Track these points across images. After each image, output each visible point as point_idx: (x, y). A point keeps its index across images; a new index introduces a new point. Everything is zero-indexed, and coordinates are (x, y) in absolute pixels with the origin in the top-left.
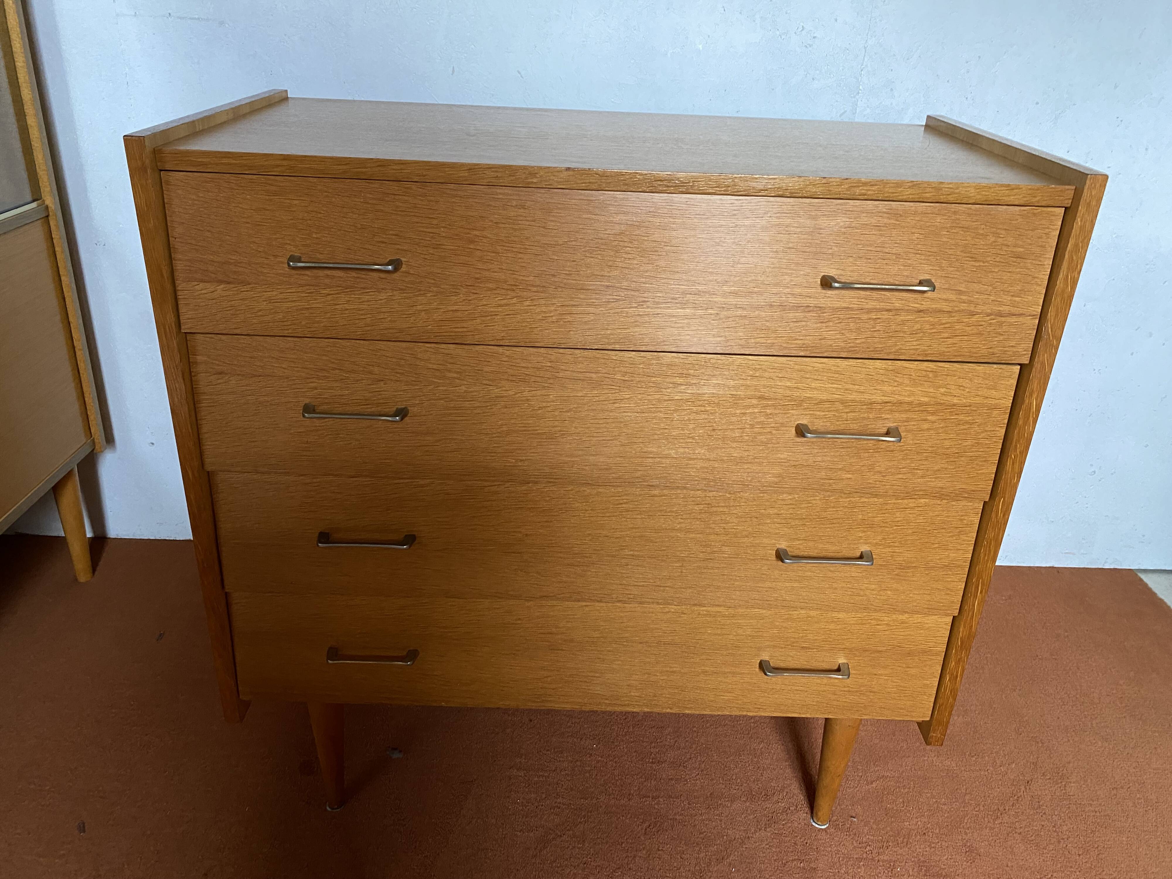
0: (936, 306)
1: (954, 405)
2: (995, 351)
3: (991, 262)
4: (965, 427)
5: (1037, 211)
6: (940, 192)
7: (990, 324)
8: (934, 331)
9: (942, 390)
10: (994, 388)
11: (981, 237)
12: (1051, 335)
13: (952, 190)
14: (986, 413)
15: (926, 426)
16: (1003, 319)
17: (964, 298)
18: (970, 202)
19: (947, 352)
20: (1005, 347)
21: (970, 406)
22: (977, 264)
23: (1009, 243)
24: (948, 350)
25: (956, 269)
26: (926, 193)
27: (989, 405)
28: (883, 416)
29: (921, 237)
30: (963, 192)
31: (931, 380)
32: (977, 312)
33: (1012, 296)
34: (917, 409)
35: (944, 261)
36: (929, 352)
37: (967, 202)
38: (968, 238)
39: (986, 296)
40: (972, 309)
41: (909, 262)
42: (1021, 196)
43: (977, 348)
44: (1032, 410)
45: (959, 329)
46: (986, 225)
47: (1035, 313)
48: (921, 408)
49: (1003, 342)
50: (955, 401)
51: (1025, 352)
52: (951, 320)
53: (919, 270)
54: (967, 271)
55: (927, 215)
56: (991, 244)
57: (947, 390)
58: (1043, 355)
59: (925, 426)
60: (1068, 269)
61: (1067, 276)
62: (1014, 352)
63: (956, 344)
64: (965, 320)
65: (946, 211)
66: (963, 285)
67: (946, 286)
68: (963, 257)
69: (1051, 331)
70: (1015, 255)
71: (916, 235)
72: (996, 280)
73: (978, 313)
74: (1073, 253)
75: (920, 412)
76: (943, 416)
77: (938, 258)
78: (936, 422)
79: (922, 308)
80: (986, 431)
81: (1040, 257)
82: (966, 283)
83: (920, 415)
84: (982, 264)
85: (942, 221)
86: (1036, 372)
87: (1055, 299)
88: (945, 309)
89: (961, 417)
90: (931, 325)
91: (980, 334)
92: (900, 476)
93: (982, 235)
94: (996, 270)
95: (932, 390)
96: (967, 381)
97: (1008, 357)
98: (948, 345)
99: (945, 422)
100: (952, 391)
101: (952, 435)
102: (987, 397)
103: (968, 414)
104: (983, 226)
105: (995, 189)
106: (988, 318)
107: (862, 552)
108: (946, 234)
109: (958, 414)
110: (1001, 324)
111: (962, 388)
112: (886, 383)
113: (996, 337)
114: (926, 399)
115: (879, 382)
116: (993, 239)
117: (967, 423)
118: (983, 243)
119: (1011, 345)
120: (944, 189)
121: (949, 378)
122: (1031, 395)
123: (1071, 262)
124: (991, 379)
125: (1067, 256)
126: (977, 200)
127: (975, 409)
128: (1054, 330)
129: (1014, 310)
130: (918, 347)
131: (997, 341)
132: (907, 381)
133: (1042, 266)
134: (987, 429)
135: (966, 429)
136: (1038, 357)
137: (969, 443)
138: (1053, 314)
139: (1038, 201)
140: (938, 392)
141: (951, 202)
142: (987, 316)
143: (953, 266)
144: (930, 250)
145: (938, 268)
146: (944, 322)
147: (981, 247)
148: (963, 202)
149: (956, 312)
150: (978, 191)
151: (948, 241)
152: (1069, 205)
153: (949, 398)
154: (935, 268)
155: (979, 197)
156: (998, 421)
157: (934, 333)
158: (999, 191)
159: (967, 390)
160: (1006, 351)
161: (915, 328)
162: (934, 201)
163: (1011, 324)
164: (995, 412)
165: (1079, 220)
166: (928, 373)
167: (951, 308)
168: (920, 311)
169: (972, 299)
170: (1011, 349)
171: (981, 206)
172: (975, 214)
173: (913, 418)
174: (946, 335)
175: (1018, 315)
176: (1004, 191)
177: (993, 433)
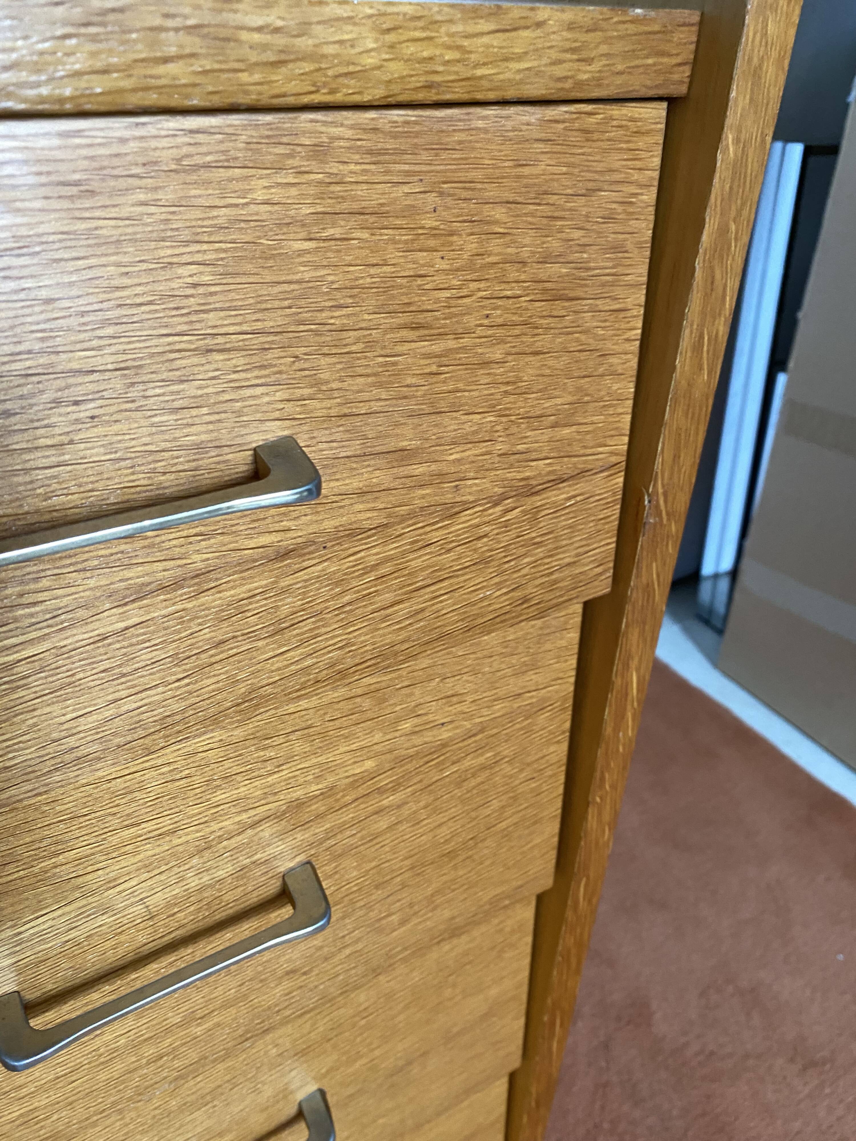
0: (336, 522)
1: (444, 745)
2: (530, 590)
3: (479, 331)
4: (479, 780)
5: (592, 120)
6: (233, 52)
7: (506, 524)
8: (347, 599)
9: (406, 726)
10: (533, 666)
11: (432, 243)
12: (664, 513)
13: (280, 41)
14: (522, 729)
15: (383, 824)
16: (537, 501)
17: (419, 470)
18: (366, 98)
19: (402, 642)
20: (552, 573)
21: (482, 731)
22: (437, 347)
23: (525, 253)
24: (403, 635)
25: (370, 380)
26: (166, 60)
27: (528, 707)
28: (258, 856)
29: (206, 278)
30: (330, 50)
31: (370, 715)
32: (465, 503)
33: (555, 425)
34: (349, 798)
35: (324, 361)
36: (349, 662)
37: (357, 99)
38: (393, 255)
39: (483, 448)
40: (449, 498)
41: (191, 389)
42: (545, 61)
43: (482, 600)
44: (629, 698)
45: (423, 569)
46: (441, 194)
47: (614, 459)
48: (361, 791)
49: (547, 561)
50: (445, 735)
51: (599, 570)
52: (391, 549)
53: (239, 413)
54: (409, 381)
55: (205, 174)
56: (470, 267)
57: (416, 721)
58: (649, 567)
59: (381, 823)
60: (703, 313)
61: (701, 337)
62: (574, 577)
63: (423, 610)
64: (436, 536)
65: (281, 150)
66: (408, 431)
67: (355, 447)
68: (385, 332)
69: (666, 501)
70: (545, 290)
71: (181, 271)
72: (504, 388)
73: (466, 506)
74: (716, 262)
75: (360, 801)
76: (421, 781)
77: (300, 351)
78: (407, 803)
79: (288, 541)
80: (528, 765)
81: (613, 284)
82: (416, 421)
83: (363, 806)
84: (452, 344)
85: (276, 194)
86: (633, 612)
87: (673, 411)
88: (367, 525)
89: (467, 763)
90: (337, 584)
91: (484, 561)
92: (348, 951)
93: (434, 233)
94: (498, 356)
95: (378, 737)
96: (465, 677)
97: (561, 596)
98: (398, 622)
99: (431, 792)
100: (431, 717)
101: (453, 810)
102: (520, 694)
103: (480, 749)
104: (431, 197)
105: (454, 29)
106: (499, 509)
107: (300, 1104)
108: (307, 252)
109: (458, 761)
110: (534, 515)
111: (455, 699)
112: (239, 778)
113: (525, 555)
114: (369, 764)
115: (217, 783)
116: (472, 245)
117: (483, 768)
118: (444, 265)
119: (567, 560)
120: (244, 36)
121: (417, 691)
122: (626, 666)
123: (709, 291)
124: (521, 649)
125: (698, 273)
126: (396, 88)
127: (495, 731)
128: (670, 499)
129: (565, 467)
130: (309, 662)
131: (529, 564)
132: (299, 747)
133: (622, 315)
134: (529, 759)
135: (483, 783)
136: (637, 576)
137: (496, 804)
138: (668, 455)
139: (598, 81)
140: (397, 734)
141: (291, 100)
142: (496, 505)
143: (360, 371)
144: (259, 325)
145: (307, 392)
146: (372, 560)
147: (439, 280)
148: (338, 98)
149: (403, 519)
150: (391, 38)
151: (320, 279)
152: (683, 89)
153: (428, 737)
154: (298, 393)
155: (396, 69)
156: (551, 733)
157: (349, 604)
158: (468, 36)
159: (469, 698)
160: (555, 582)
161: (285, 610)
162: (216, 101)
163: (559, 509)
164: (542, 718)
165: (730, 137)
166: (358, 700)
167: (383, 513)
168: (287, 554)
169: (444, 467)
170: (567, 572)
171: (411, 115)
172: (398, 152)
173: (344, 823)
174: (389, 597)
175: (572, 477)
176: (485, 40)
177: (543, 761)
